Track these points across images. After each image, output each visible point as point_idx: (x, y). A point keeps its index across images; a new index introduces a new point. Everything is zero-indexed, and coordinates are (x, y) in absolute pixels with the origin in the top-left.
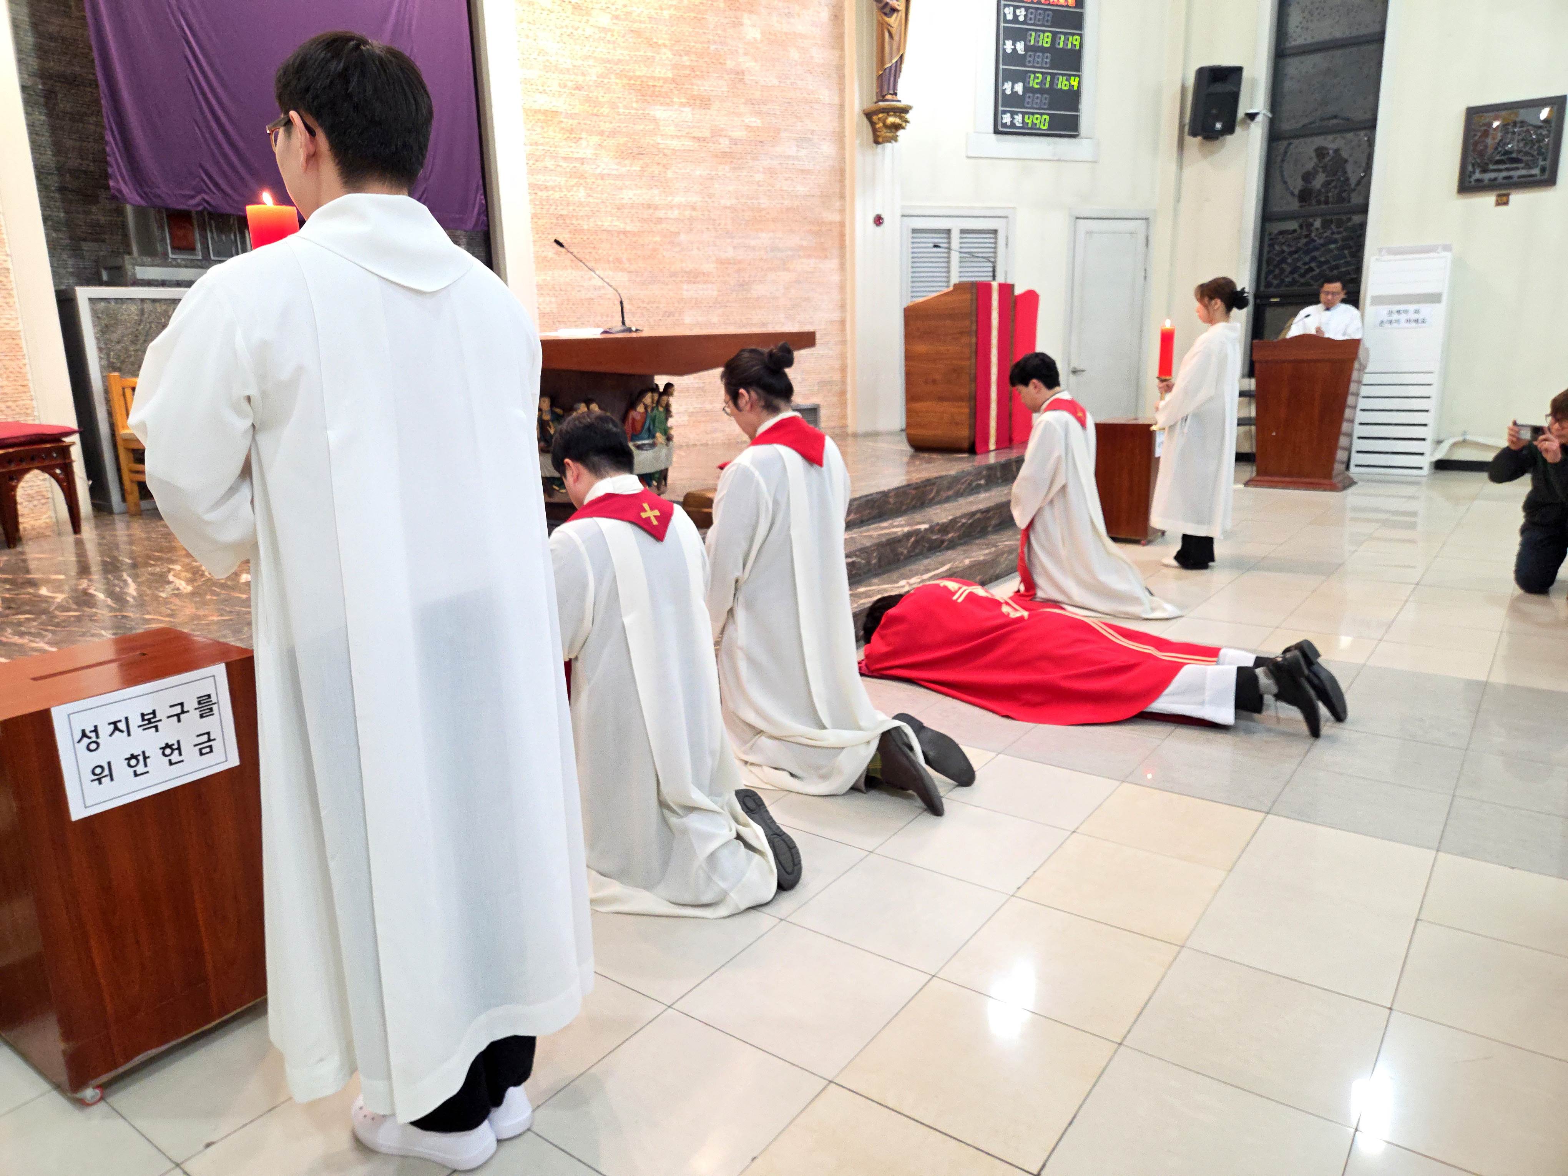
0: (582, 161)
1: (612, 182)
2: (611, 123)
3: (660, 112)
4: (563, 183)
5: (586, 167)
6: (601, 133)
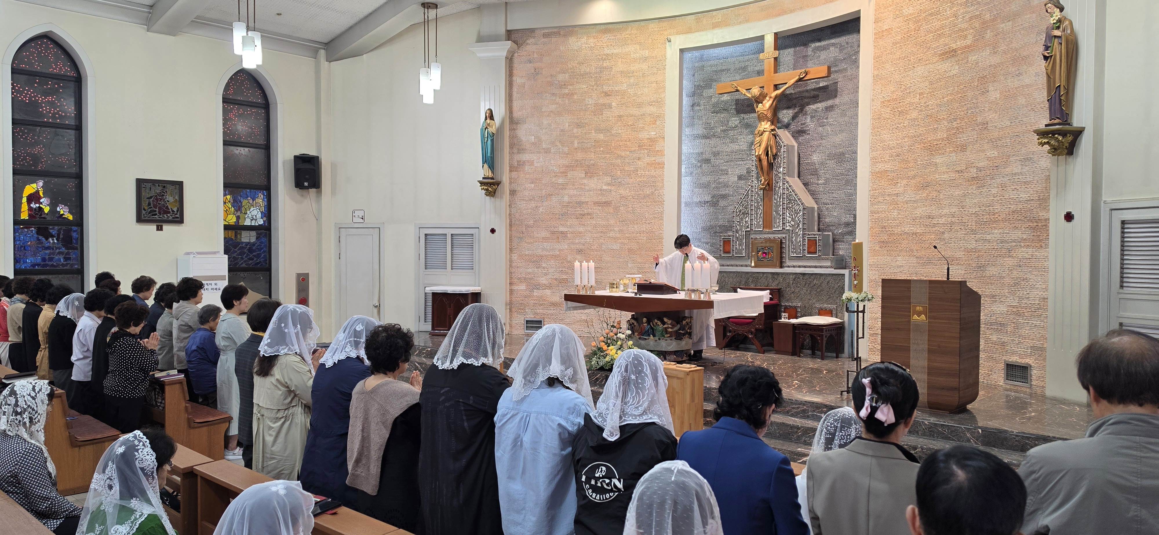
0: (897, 195)
1: (912, 204)
2: (914, 171)
3: (938, 160)
4: (886, 209)
5: (899, 199)
6: (908, 178)
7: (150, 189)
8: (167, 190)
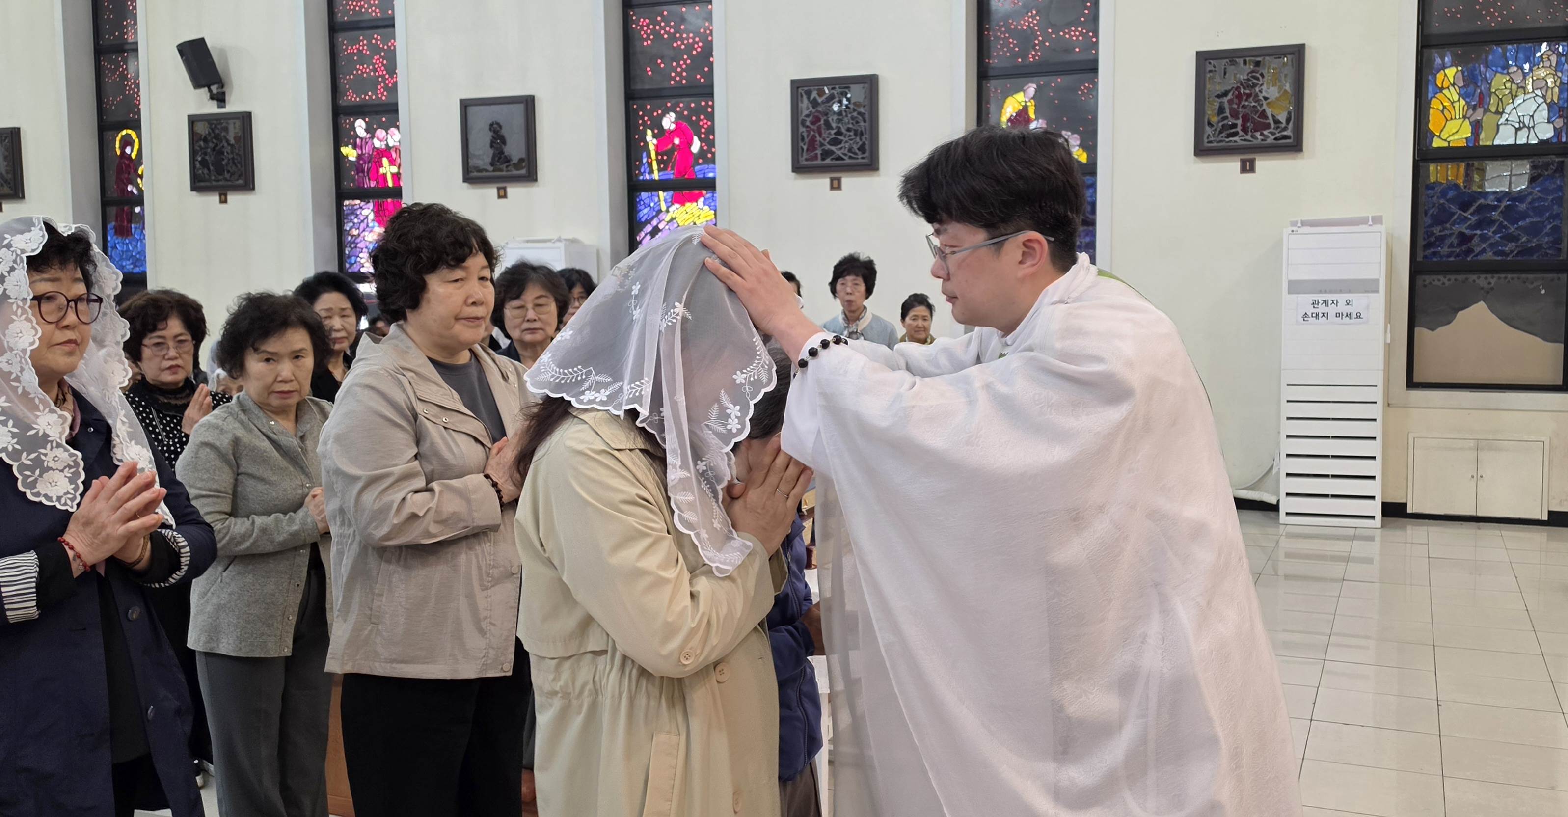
7: (1225, 73)
8: (1265, 72)
